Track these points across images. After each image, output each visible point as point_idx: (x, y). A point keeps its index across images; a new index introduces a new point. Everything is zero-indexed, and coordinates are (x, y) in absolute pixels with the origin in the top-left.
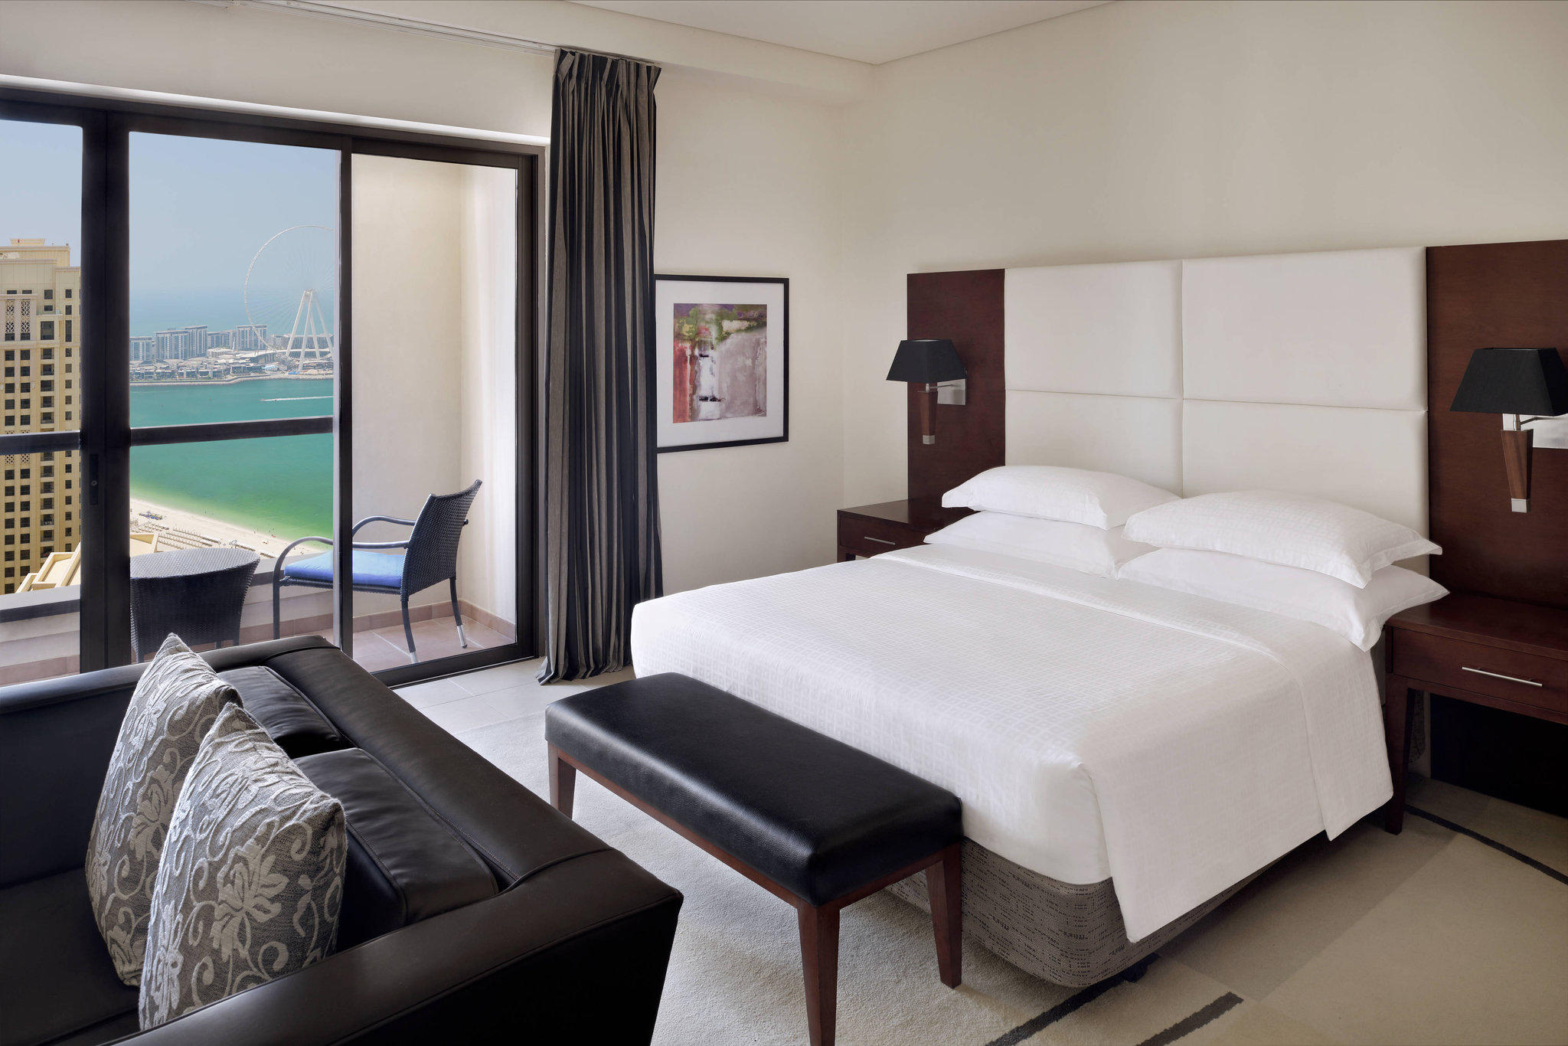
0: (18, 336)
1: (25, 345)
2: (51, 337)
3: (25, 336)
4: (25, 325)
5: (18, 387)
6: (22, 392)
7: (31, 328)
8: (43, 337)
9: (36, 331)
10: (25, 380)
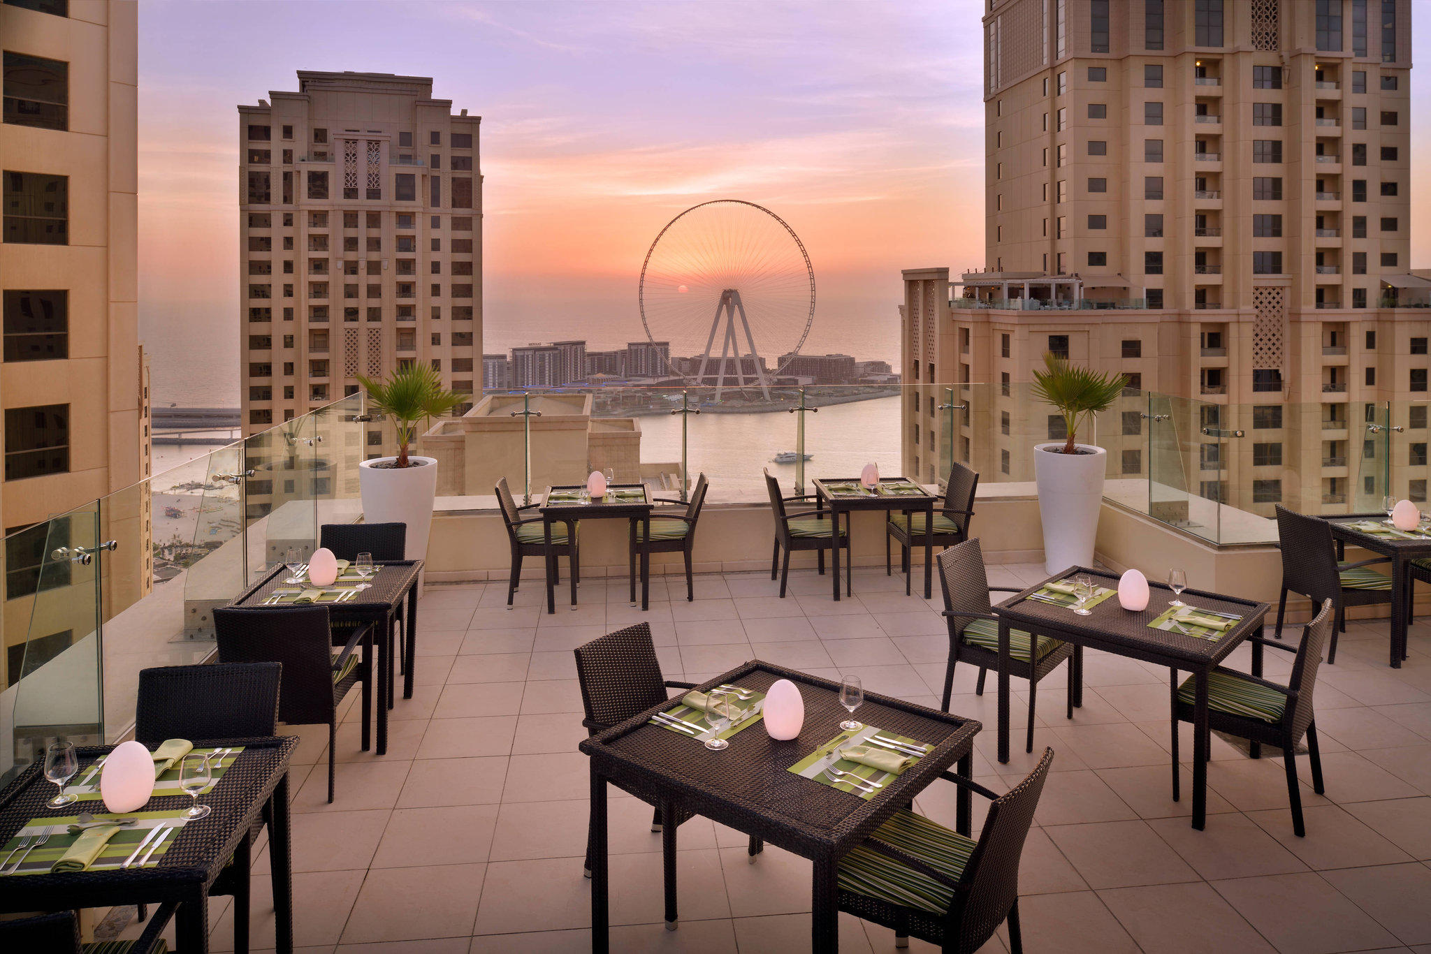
0: (362, 192)
1: (374, 205)
2: (411, 197)
3: (374, 194)
4: (374, 178)
5: (362, 266)
6: (369, 273)
7: (381, 181)
8: (399, 197)
9: (388, 187)
10: (374, 256)
